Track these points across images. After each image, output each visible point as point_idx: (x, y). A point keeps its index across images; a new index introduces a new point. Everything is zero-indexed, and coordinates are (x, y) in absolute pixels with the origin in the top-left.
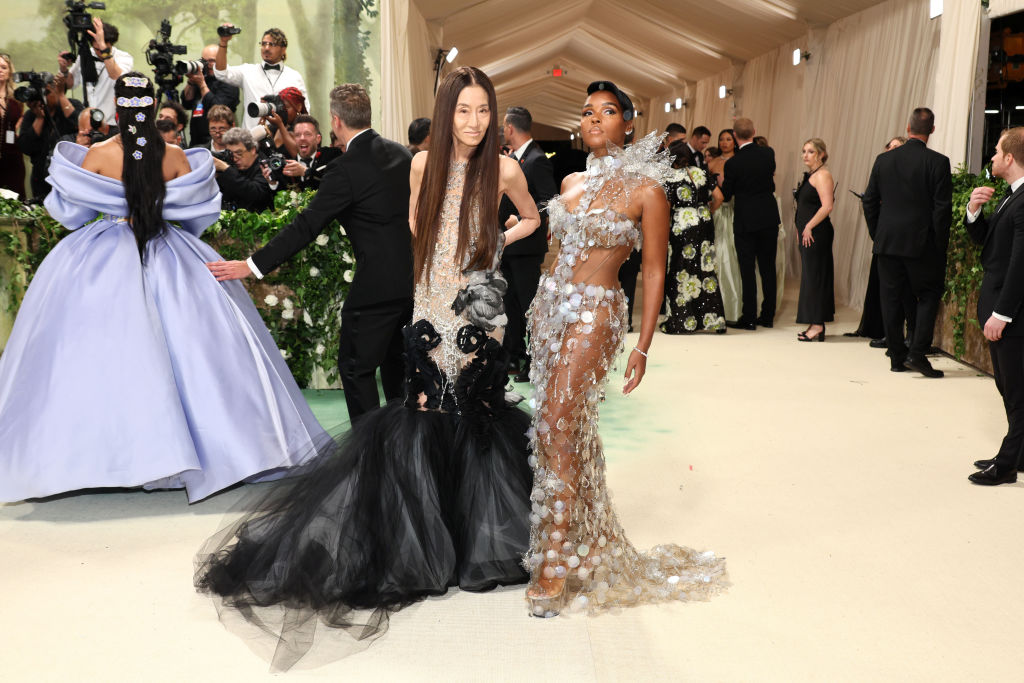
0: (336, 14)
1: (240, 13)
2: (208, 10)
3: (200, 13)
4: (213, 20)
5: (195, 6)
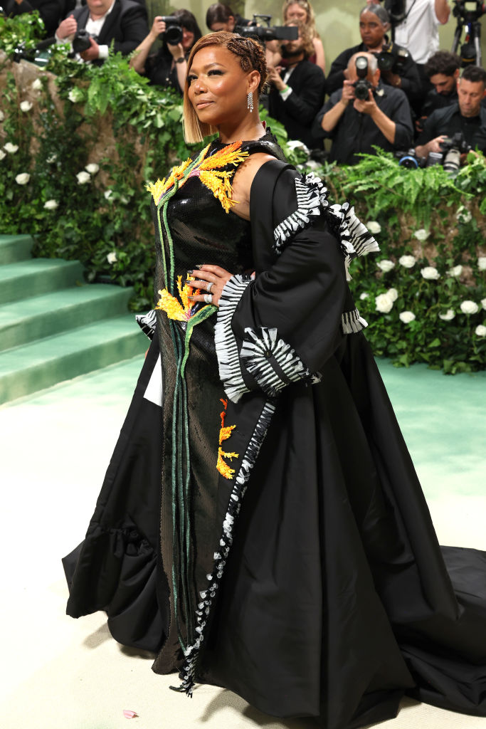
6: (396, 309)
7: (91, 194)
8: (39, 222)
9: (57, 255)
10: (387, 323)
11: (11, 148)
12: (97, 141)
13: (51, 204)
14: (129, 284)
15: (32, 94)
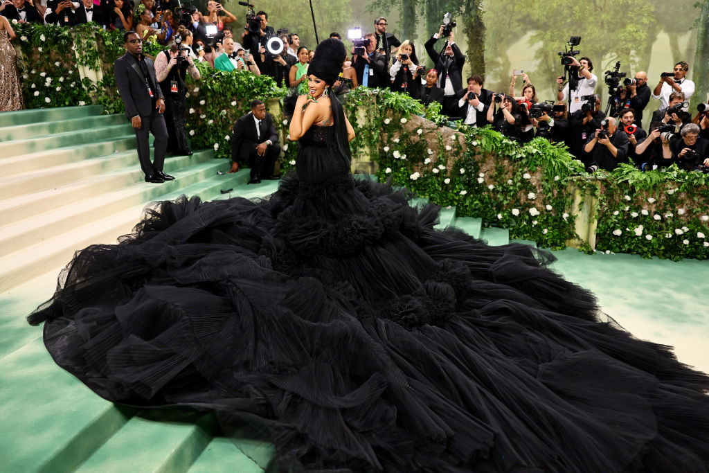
0: (697, 48)
1: (642, 52)
2: (625, 51)
3: (620, 53)
4: (626, 56)
5: (618, 49)
6: (644, 234)
7: (482, 187)
8: (456, 200)
9: (467, 215)
10: (638, 240)
11: (442, 167)
12: (484, 162)
13: (464, 193)
14: (507, 227)
15: (449, 142)
